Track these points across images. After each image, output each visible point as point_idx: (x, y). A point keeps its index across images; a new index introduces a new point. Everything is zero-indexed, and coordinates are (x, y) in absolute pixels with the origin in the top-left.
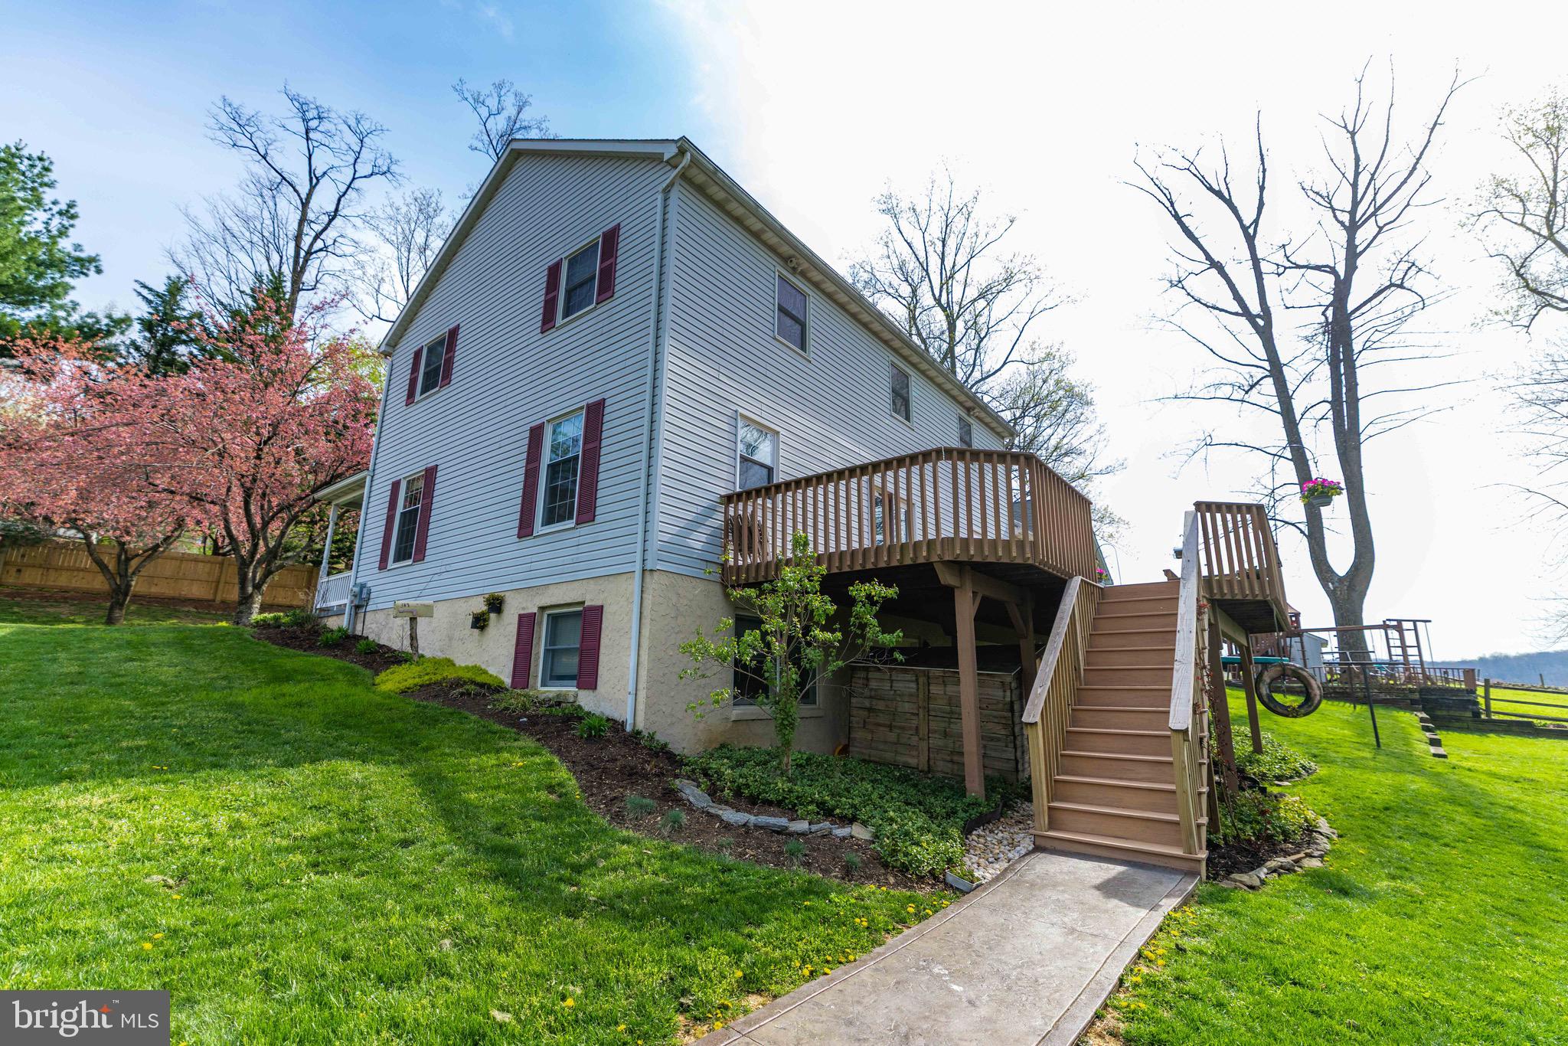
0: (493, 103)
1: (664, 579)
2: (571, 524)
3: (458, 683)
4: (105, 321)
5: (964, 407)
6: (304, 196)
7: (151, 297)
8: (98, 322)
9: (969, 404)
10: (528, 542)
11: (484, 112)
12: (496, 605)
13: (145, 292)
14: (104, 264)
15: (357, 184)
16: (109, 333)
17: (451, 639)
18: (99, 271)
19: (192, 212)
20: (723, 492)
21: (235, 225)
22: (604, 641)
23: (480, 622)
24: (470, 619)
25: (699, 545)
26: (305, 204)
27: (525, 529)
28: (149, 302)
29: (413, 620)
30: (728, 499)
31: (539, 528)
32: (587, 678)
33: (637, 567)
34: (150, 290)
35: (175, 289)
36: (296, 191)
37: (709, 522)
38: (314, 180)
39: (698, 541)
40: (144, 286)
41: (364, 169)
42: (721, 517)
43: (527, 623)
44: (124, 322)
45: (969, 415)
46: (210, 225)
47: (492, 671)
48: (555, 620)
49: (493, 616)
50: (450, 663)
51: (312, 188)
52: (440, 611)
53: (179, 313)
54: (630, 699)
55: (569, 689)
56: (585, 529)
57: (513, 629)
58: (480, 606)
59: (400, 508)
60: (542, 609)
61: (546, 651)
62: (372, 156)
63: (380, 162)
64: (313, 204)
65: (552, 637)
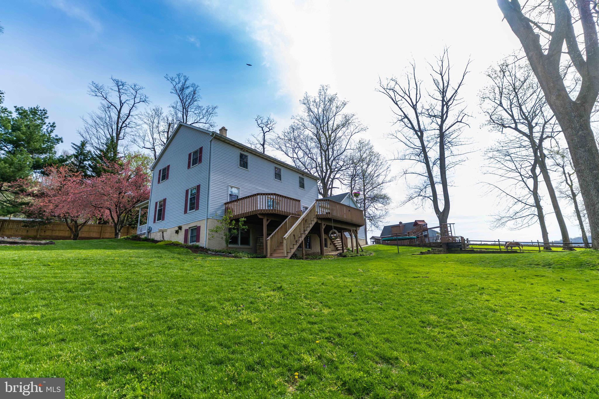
0: (177, 80)
1: (211, 220)
2: (194, 210)
3: (173, 243)
4: (65, 157)
5: (301, 174)
6: (119, 110)
7: (76, 148)
8: (64, 157)
9: (303, 173)
10: (186, 215)
11: (175, 84)
12: (180, 228)
13: (74, 146)
14: (64, 140)
15: (135, 105)
16: (66, 160)
17: (171, 236)
18: (62, 142)
19: (84, 118)
20: (225, 202)
21: (98, 121)
22: (201, 233)
23: (177, 232)
24: (175, 231)
25: (219, 213)
26: (119, 112)
27: (186, 212)
28: (76, 149)
29: (163, 232)
30: (226, 204)
31: (188, 211)
32: (198, 240)
33: (206, 218)
34: (76, 145)
35: (83, 144)
36: (116, 108)
37: (222, 208)
38: (122, 104)
39: (219, 212)
40: (74, 144)
41: (137, 100)
42: (224, 207)
43: (186, 231)
44: (69, 157)
45: (303, 176)
46: (90, 122)
47: (180, 242)
48: (192, 230)
49: (180, 230)
50: (171, 241)
51: (121, 107)
52: (169, 231)
53: (85, 151)
54: (205, 242)
55: (195, 243)
56: (197, 211)
57: (184, 233)
58: (177, 229)
59: (158, 208)
60: (189, 228)
61: (191, 236)
62: (140, 96)
63: (142, 97)
64: (121, 112)
65: (192, 233)
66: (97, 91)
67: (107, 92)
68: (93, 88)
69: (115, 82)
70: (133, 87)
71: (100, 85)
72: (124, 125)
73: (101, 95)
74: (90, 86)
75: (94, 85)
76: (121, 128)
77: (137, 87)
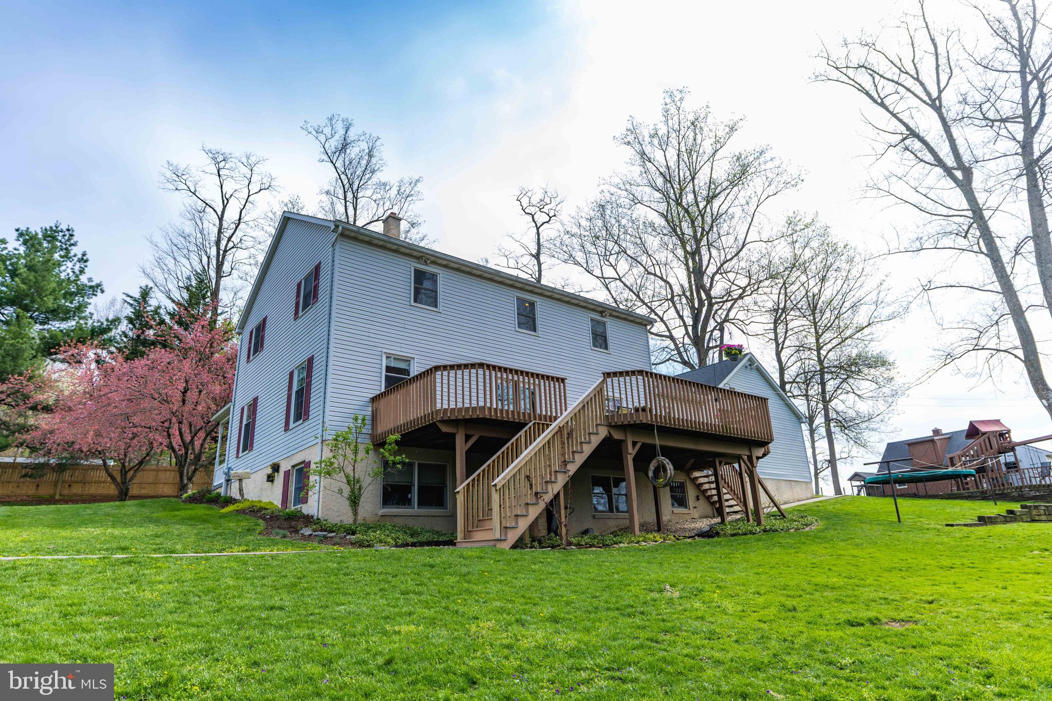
2: (301, 421)
4: (105, 323)
5: (597, 311)
6: (220, 213)
7: (132, 302)
8: (102, 324)
9: (601, 309)
10: (288, 433)
12: (276, 468)
13: (128, 299)
14: (105, 287)
15: (251, 199)
16: (109, 330)
18: (102, 291)
19: (154, 239)
21: (180, 241)
23: (270, 478)
24: (266, 477)
26: (221, 219)
27: (287, 426)
28: (131, 305)
29: (242, 481)
31: (291, 425)
33: (320, 440)
34: (131, 297)
35: (145, 293)
36: (215, 211)
38: (225, 201)
40: (128, 296)
42: (370, 409)
43: (287, 475)
44: (116, 321)
45: (602, 316)
46: (164, 245)
47: (275, 503)
48: (297, 472)
49: (276, 474)
51: (224, 207)
52: (254, 476)
53: (149, 309)
56: (306, 423)
57: (282, 479)
58: (271, 470)
59: (245, 421)
60: (292, 467)
61: (296, 489)
62: (259, 178)
63: (264, 181)
64: (225, 217)
65: (298, 481)
66: (177, 179)
67: (197, 178)
68: (169, 174)
69: (210, 155)
70: (244, 160)
71: (182, 166)
72: (231, 244)
73: (186, 187)
74: (164, 170)
75: (171, 168)
76: (225, 251)
77: (253, 160)
